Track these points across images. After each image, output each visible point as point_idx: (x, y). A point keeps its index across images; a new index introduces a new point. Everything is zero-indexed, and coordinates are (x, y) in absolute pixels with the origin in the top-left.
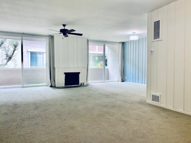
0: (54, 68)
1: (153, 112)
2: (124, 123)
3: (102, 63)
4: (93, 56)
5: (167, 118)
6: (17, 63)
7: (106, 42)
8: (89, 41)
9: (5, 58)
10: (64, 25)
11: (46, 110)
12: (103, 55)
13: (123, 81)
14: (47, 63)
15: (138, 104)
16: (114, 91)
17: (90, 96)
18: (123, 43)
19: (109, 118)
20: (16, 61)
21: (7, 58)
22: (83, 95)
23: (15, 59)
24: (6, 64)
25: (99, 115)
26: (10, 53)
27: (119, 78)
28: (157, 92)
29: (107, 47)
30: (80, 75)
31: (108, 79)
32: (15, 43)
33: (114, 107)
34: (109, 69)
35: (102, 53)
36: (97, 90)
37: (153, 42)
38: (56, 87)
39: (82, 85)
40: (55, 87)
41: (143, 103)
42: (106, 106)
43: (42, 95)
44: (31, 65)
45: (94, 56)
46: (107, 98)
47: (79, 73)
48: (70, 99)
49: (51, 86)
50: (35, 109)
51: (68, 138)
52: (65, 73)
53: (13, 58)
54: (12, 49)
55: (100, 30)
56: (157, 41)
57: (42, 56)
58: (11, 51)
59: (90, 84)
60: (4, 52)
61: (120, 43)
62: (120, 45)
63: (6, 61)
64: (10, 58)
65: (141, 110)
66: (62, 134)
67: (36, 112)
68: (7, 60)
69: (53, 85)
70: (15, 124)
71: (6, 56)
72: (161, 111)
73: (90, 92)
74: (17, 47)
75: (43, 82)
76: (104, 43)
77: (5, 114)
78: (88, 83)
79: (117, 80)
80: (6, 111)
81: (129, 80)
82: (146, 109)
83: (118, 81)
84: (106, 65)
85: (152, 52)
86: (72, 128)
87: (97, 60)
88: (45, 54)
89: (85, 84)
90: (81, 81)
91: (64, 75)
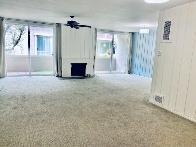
0: (61, 58)
1: (154, 114)
2: (125, 125)
3: (110, 50)
4: (101, 42)
5: (166, 121)
6: (23, 48)
7: (115, 31)
8: (97, 31)
9: (12, 42)
10: (72, 17)
11: (53, 105)
12: (111, 42)
13: (129, 73)
14: (53, 52)
15: (141, 104)
16: (119, 86)
17: (95, 91)
18: (133, 33)
19: (111, 119)
20: (22, 46)
21: (14, 43)
22: (89, 89)
23: (22, 44)
24: (13, 49)
25: (102, 114)
26: (16, 38)
27: (126, 70)
28: (160, 93)
29: (116, 36)
30: (87, 66)
31: (115, 69)
32: (21, 27)
33: (117, 105)
34: (117, 59)
35: (111, 40)
36: (102, 84)
37: (162, 42)
38: (63, 76)
39: (89, 76)
40: (61, 77)
41: (146, 102)
42: (110, 104)
43: (48, 86)
44: (37, 49)
45: (103, 43)
46: (112, 94)
47: (86, 64)
48: (75, 93)
49: (58, 76)
50: (42, 104)
51: (72, 139)
52: (72, 64)
53: (20, 43)
54: (18, 33)
55: (109, 22)
56: (166, 42)
57: (48, 40)
58: (18, 35)
59: (96, 75)
60: (11, 36)
61: (130, 33)
62: (130, 35)
63: (12, 46)
64: (17, 43)
65: (142, 111)
66: (67, 134)
67: (43, 107)
68: (14, 45)
69: (60, 75)
70: (24, 120)
71: (12, 40)
72: (162, 113)
73: (96, 85)
74: (24, 31)
75: (50, 70)
76: (113, 32)
77: (15, 108)
78: (94, 74)
79: (123, 71)
80: (15, 105)
81: (136, 73)
82: (149, 110)
83: (125, 73)
84: (114, 53)
85: (160, 53)
86: (76, 128)
87: (105, 47)
88: (51, 39)
89: (91, 75)
90: (87, 72)
91: (71, 66)
